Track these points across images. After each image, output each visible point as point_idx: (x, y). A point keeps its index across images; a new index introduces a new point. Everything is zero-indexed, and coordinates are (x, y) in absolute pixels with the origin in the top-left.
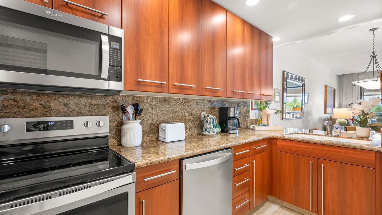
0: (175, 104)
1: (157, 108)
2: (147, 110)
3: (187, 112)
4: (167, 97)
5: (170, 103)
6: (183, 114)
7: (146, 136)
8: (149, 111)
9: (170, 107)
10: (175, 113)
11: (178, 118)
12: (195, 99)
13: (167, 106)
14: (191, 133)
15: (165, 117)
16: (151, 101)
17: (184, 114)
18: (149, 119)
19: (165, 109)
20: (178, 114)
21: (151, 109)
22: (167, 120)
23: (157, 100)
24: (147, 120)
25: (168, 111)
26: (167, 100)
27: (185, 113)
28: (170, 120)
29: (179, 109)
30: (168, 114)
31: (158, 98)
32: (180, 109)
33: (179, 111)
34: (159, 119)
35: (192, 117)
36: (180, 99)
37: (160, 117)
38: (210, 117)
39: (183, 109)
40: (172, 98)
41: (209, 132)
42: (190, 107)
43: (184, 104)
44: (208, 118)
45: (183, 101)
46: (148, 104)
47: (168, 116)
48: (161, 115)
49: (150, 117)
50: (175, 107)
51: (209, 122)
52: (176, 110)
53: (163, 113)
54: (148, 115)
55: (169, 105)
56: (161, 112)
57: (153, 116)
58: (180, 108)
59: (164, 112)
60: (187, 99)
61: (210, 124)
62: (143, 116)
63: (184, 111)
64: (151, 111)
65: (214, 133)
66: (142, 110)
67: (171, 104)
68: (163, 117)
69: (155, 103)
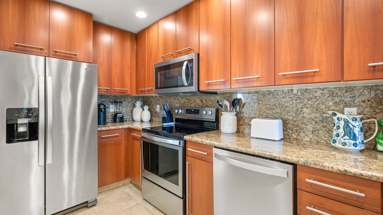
0: (283, 97)
1: (260, 102)
2: (249, 104)
3: (307, 108)
4: (272, 90)
5: (277, 96)
6: (298, 110)
7: (248, 128)
8: (251, 105)
9: (277, 101)
10: (285, 108)
11: (289, 114)
12: (325, 88)
13: (273, 100)
14: (316, 138)
15: (270, 112)
16: (252, 96)
17: (301, 110)
18: (251, 113)
19: (269, 103)
20: (289, 109)
21: (253, 103)
22: (273, 115)
23: (259, 93)
24: (249, 114)
25: (273, 105)
26: (272, 93)
27: (302, 108)
28: (277, 116)
29: (291, 103)
30: (273, 109)
31: (261, 92)
32: (293, 103)
33: (291, 106)
34: (262, 114)
35: (319, 115)
36: (292, 90)
37: (263, 111)
38: (337, 117)
39: (299, 103)
40: (280, 90)
41: (335, 141)
42: (314, 100)
43: (301, 97)
44: (335, 118)
45: (299, 92)
46: (250, 99)
47: (273, 111)
48: (264, 110)
49: (252, 111)
50: (284, 100)
51: (336, 125)
52: (286, 105)
53: (267, 108)
54: (250, 109)
55: (275, 99)
56: (264, 107)
57: (255, 110)
58: (293, 101)
59: (268, 106)
60: (306, 89)
61: (337, 129)
62: (245, 110)
63: (300, 106)
64: (253, 105)
65: (356, 147)
66: (245, 103)
67: (279, 97)
68: (267, 112)
69: (257, 97)
